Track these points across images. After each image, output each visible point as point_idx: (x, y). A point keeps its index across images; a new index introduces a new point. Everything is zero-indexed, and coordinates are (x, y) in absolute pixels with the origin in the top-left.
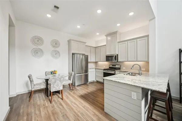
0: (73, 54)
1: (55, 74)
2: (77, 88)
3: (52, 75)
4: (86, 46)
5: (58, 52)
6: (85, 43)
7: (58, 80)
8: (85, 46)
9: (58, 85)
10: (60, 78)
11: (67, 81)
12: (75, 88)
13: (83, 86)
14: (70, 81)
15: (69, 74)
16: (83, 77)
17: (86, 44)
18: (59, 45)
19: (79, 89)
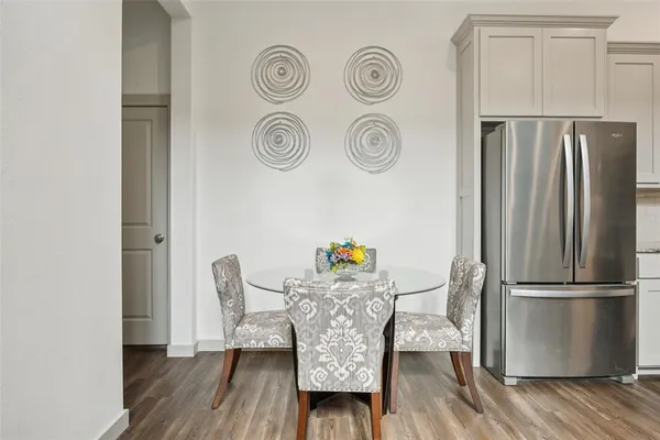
0: (488, 127)
1: (348, 269)
2: (517, 399)
3: (332, 275)
4: (613, 48)
5: (391, 128)
6: (604, 22)
7: (342, 311)
8: (602, 49)
9: (343, 354)
10: (353, 302)
11: (431, 327)
12: (503, 401)
13: (579, 395)
14: (452, 331)
15: (453, 278)
16: (584, 318)
17: (615, 34)
18: (397, 77)
19: (539, 421)
